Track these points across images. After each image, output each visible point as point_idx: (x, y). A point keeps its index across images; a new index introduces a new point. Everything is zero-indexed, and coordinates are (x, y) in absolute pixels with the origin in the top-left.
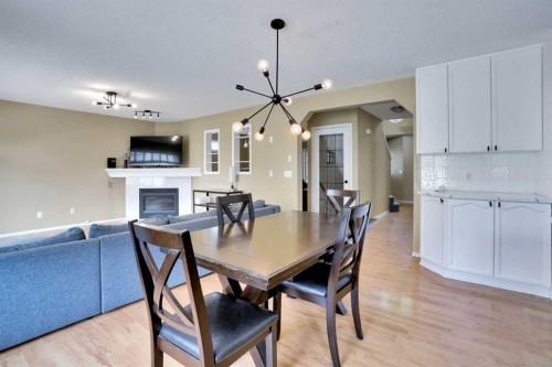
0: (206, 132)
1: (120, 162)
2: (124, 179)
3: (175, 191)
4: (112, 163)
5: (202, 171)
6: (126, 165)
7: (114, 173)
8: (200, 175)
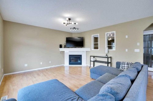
0: (92, 35)
1: (63, 46)
2: (64, 51)
3: (81, 56)
4: (61, 46)
5: (91, 49)
6: (65, 47)
7: (62, 49)
8: (90, 50)
